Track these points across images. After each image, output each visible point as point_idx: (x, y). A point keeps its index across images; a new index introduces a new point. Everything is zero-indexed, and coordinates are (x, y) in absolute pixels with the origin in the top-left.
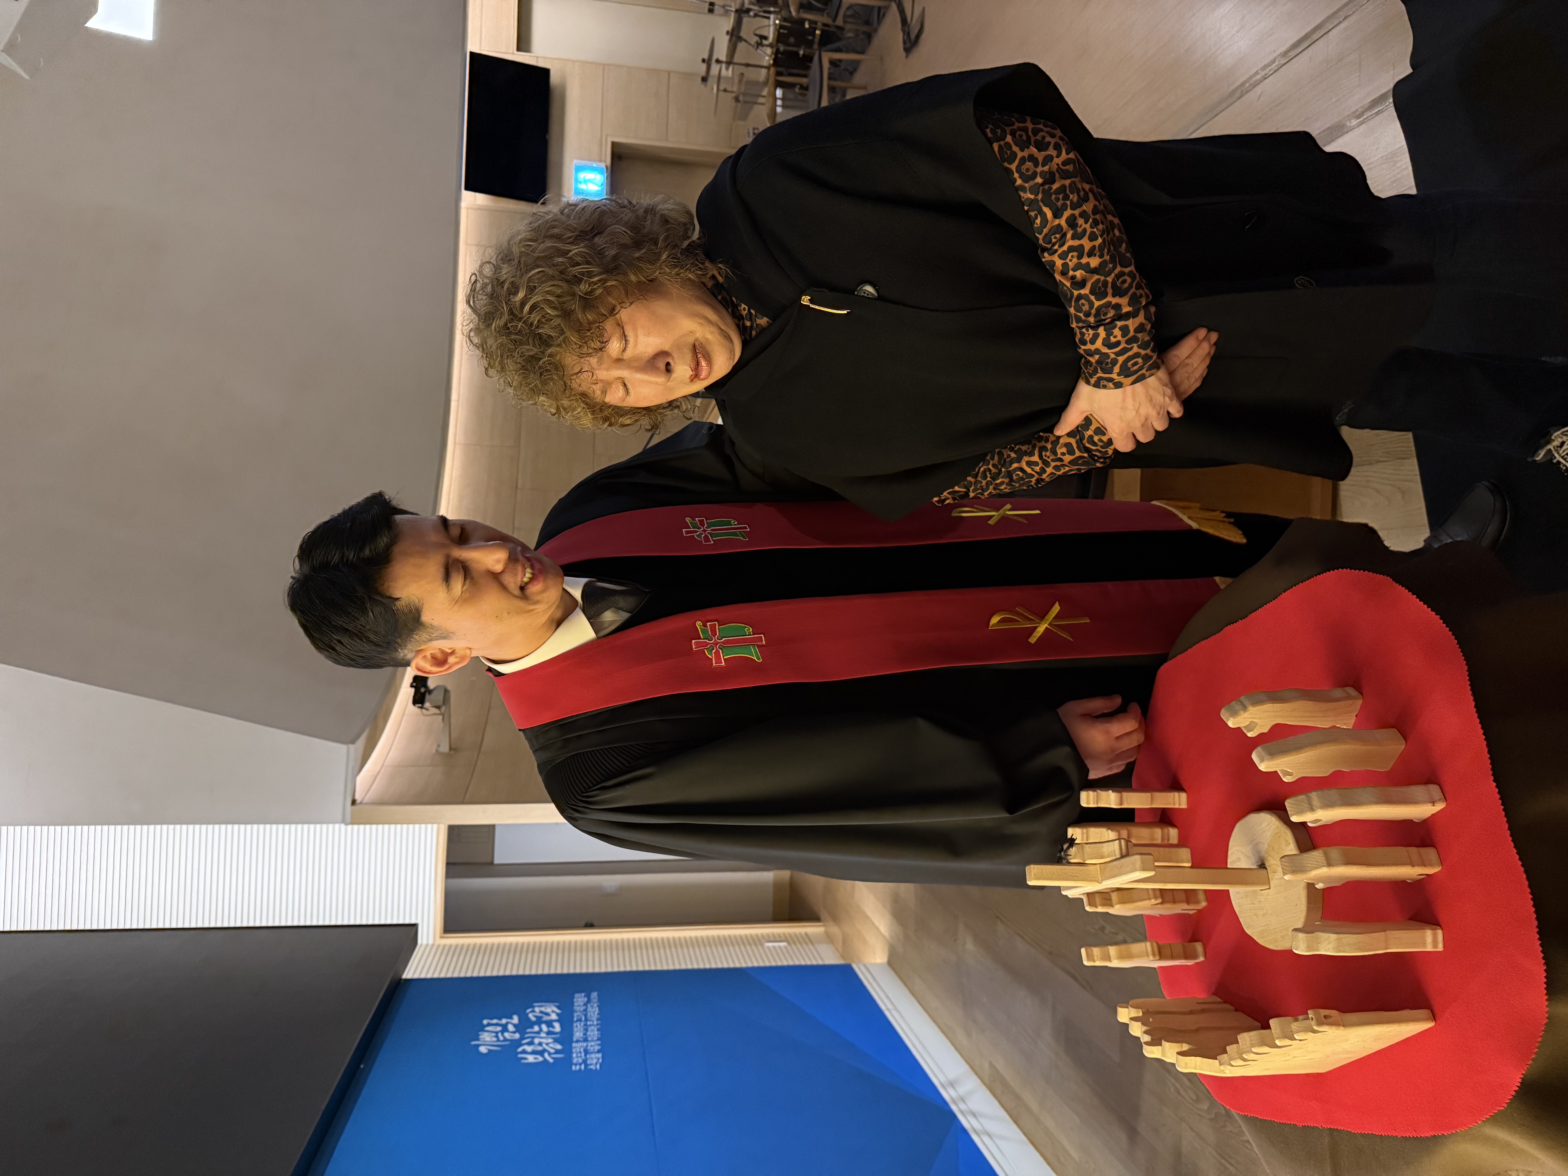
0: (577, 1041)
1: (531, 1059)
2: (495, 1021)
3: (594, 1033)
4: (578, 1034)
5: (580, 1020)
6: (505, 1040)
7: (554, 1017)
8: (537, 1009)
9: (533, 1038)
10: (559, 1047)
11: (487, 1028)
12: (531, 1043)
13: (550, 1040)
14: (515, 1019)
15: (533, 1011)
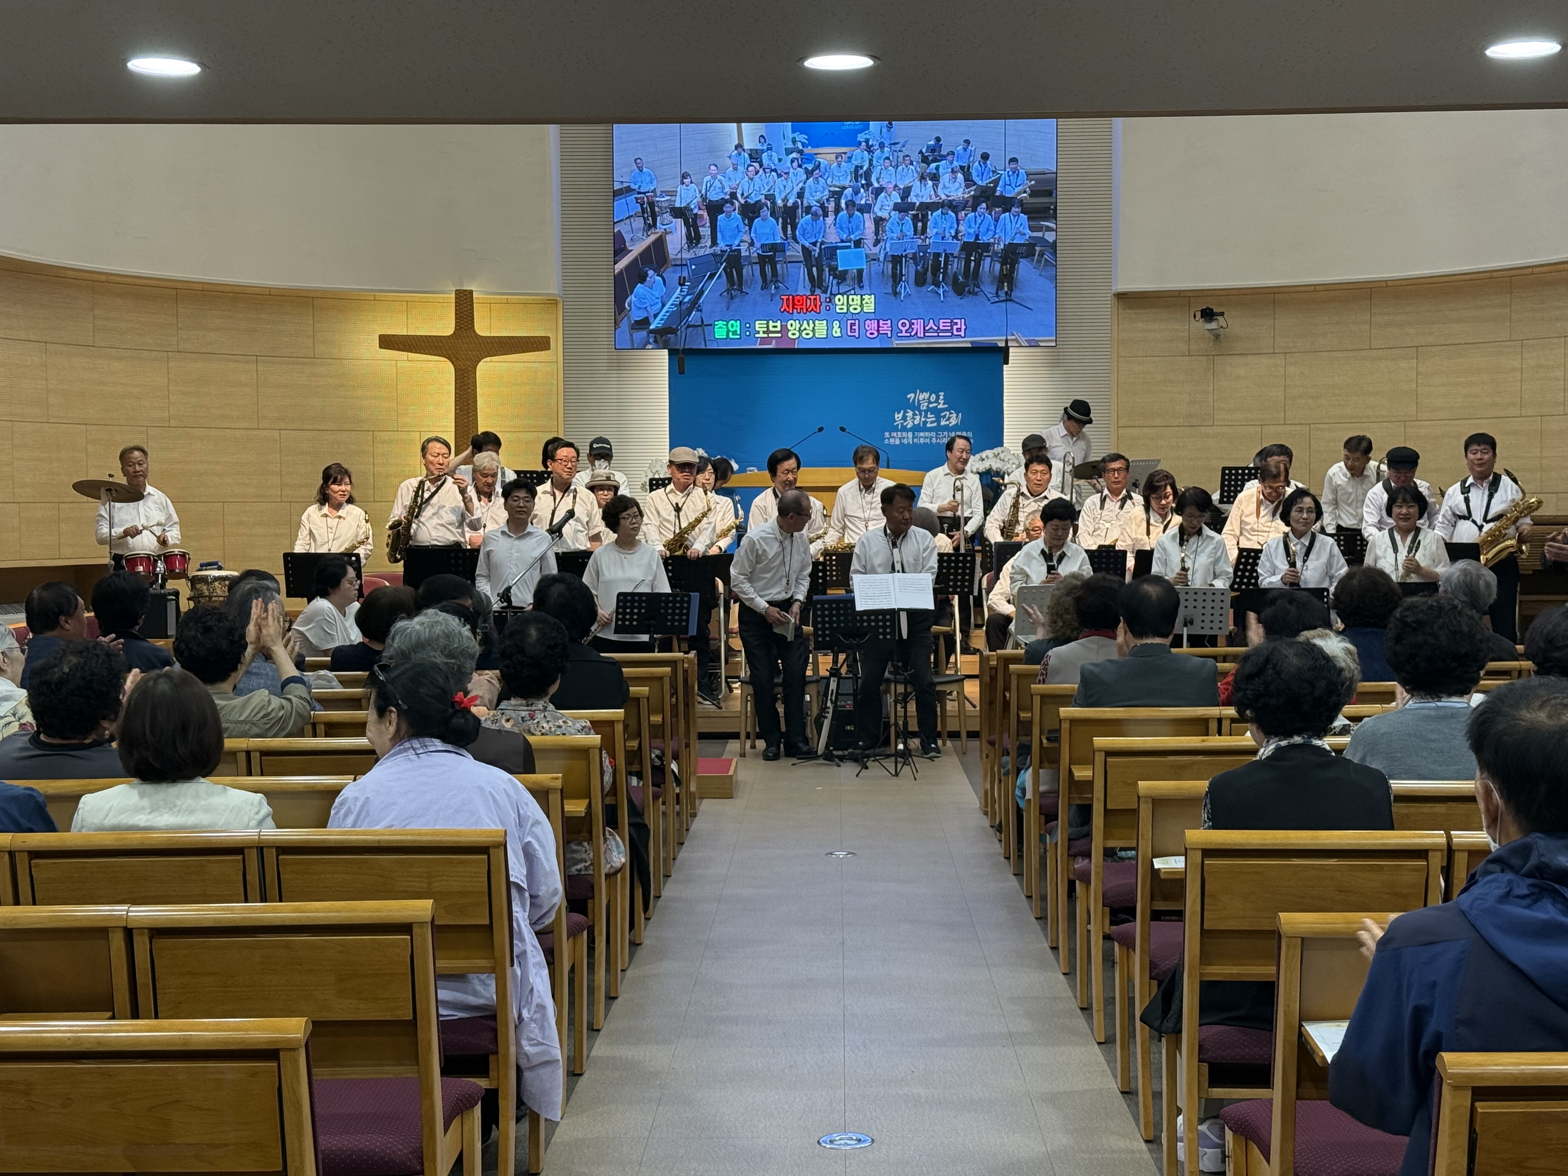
0: (914, 434)
1: (898, 416)
2: (941, 397)
3: (922, 441)
4: (922, 434)
5: (937, 434)
6: (919, 404)
7: (943, 423)
8: (955, 415)
9: (921, 415)
10: (909, 427)
11: (934, 395)
12: (914, 414)
13: (916, 422)
14: (940, 406)
15: (951, 413)
